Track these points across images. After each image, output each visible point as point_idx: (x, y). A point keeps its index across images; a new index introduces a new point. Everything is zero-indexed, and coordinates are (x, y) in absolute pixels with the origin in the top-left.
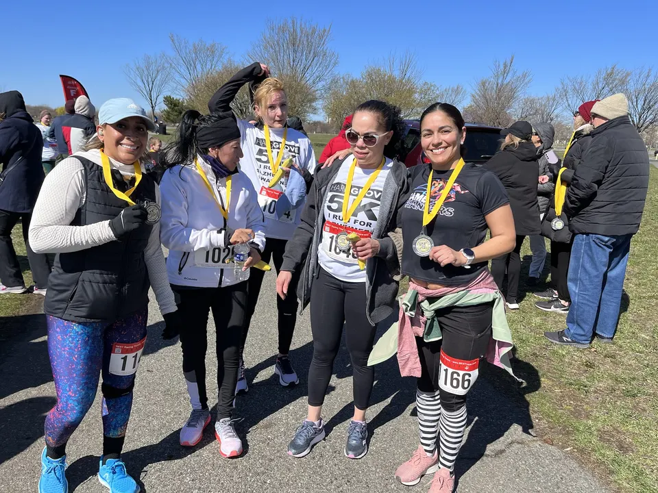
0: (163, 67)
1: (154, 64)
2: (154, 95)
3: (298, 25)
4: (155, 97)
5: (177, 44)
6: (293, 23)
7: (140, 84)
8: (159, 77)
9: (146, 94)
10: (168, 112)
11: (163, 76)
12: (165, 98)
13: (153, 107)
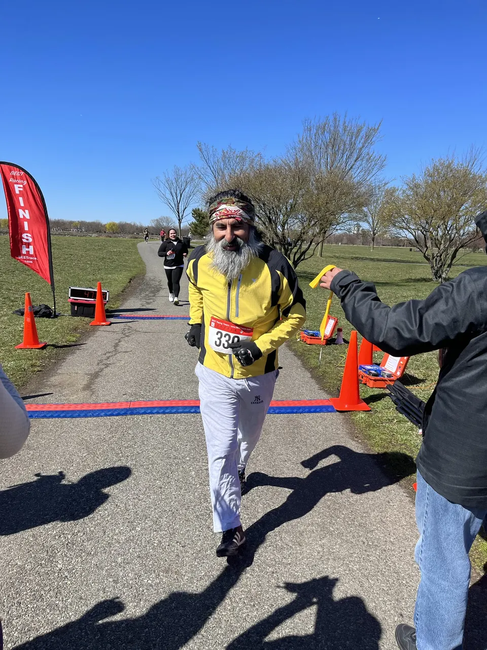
0: (192, 179)
1: (183, 176)
2: (181, 208)
3: (341, 123)
4: (183, 209)
5: (205, 153)
6: (335, 119)
7: (169, 196)
8: (187, 189)
9: (173, 206)
10: (196, 225)
11: (191, 188)
12: (193, 210)
13: (179, 220)
